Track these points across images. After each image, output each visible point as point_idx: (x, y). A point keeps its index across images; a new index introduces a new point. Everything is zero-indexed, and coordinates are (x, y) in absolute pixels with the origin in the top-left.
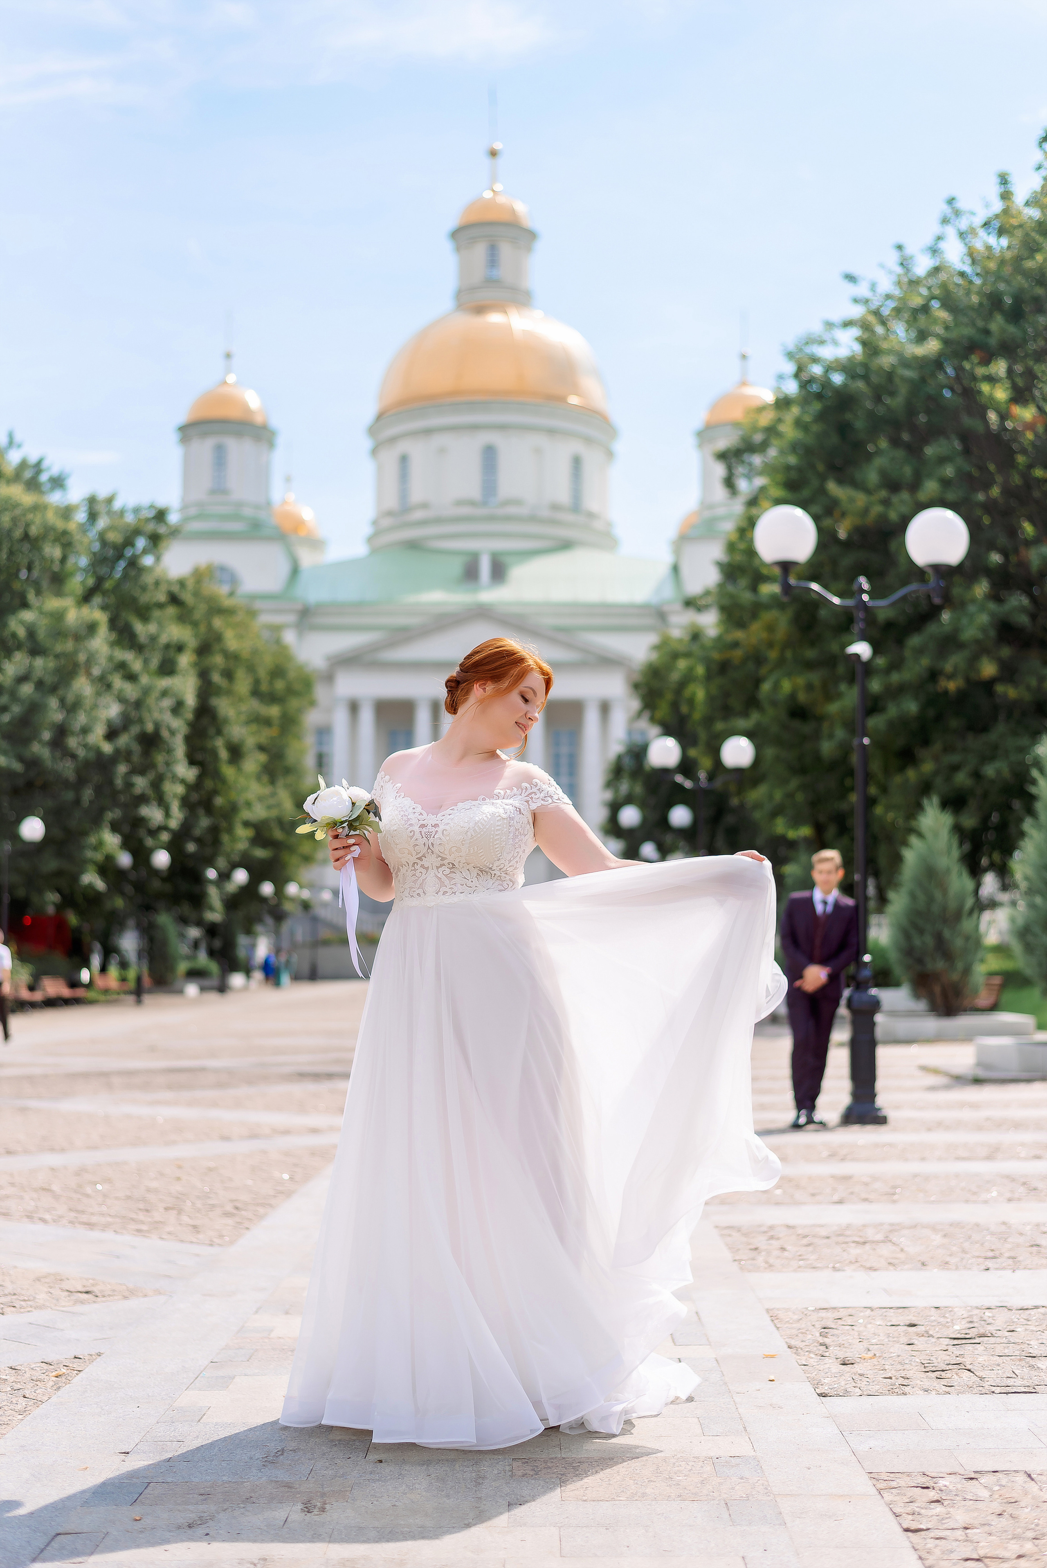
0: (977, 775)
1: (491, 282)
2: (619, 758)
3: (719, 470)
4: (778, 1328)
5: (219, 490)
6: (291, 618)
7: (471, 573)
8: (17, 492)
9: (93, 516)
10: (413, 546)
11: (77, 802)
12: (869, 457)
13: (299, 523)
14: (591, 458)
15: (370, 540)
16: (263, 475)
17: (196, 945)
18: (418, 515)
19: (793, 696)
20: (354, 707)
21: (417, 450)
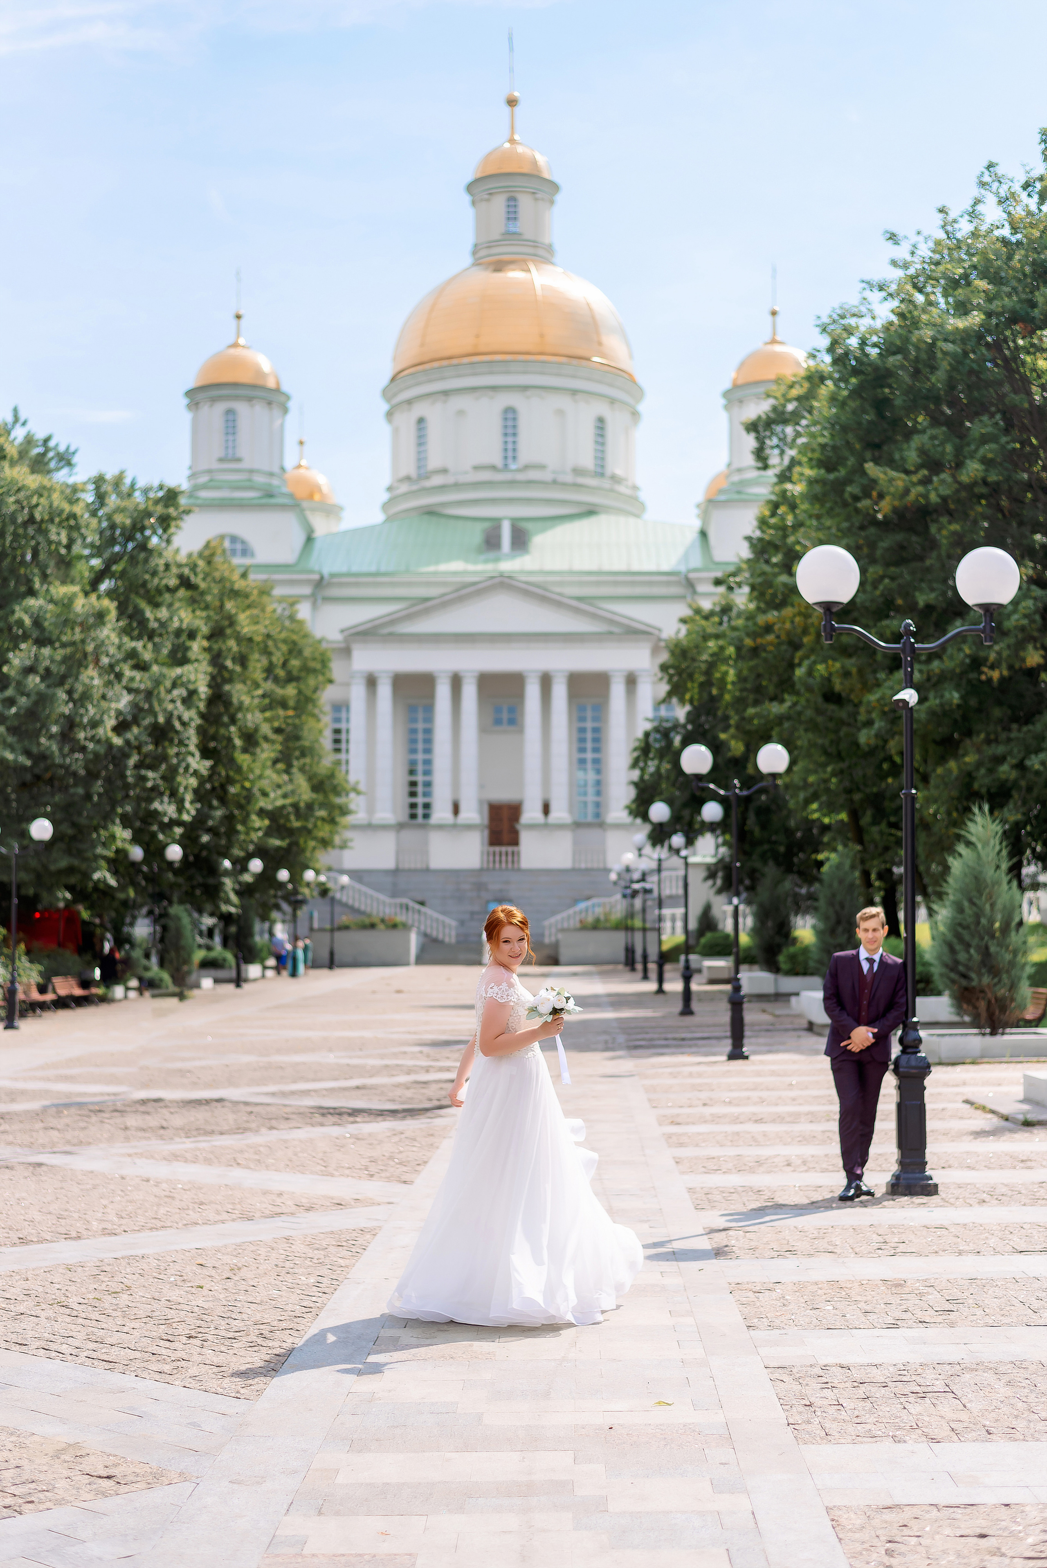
0: (1020, 766)
1: (510, 236)
2: (647, 735)
3: (750, 442)
4: (840, 1540)
5: (230, 458)
6: (307, 590)
7: (491, 542)
8: (21, 474)
9: (101, 497)
10: (430, 512)
11: (88, 797)
12: (908, 434)
13: (313, 490)
14: (615, 420)
15: (385, 506)
16: (277, 441)
17: (210, 933)
18: (437, 480)
19: (828, 680)
20: (371, 682)
21: (433, 412)
